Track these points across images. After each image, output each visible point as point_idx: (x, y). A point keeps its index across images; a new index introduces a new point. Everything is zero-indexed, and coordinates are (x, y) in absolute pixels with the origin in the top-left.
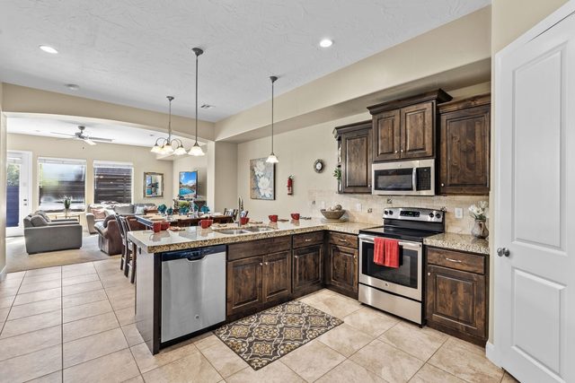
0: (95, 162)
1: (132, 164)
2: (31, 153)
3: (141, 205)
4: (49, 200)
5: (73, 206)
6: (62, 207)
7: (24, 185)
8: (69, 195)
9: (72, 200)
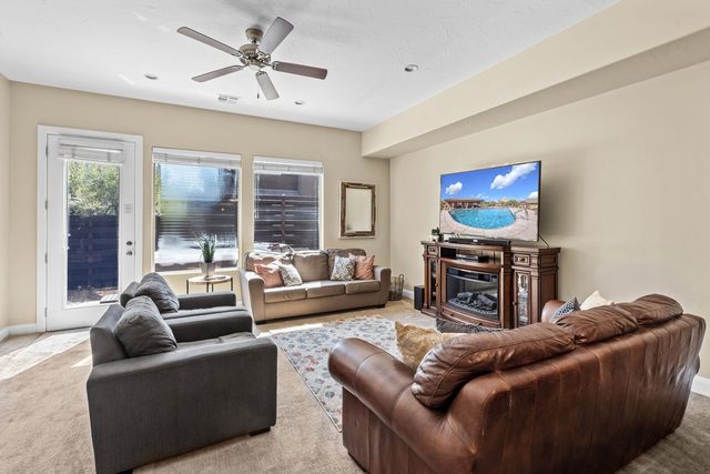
0: (257, 160)
1: (319, 165)
2: (139, 139)
3: (343, 253)
4: (174, 242)
5: (218, 256)
6: (198, 256)
7: (128, 208)
8: (211, 231)
9: (217, 243)
